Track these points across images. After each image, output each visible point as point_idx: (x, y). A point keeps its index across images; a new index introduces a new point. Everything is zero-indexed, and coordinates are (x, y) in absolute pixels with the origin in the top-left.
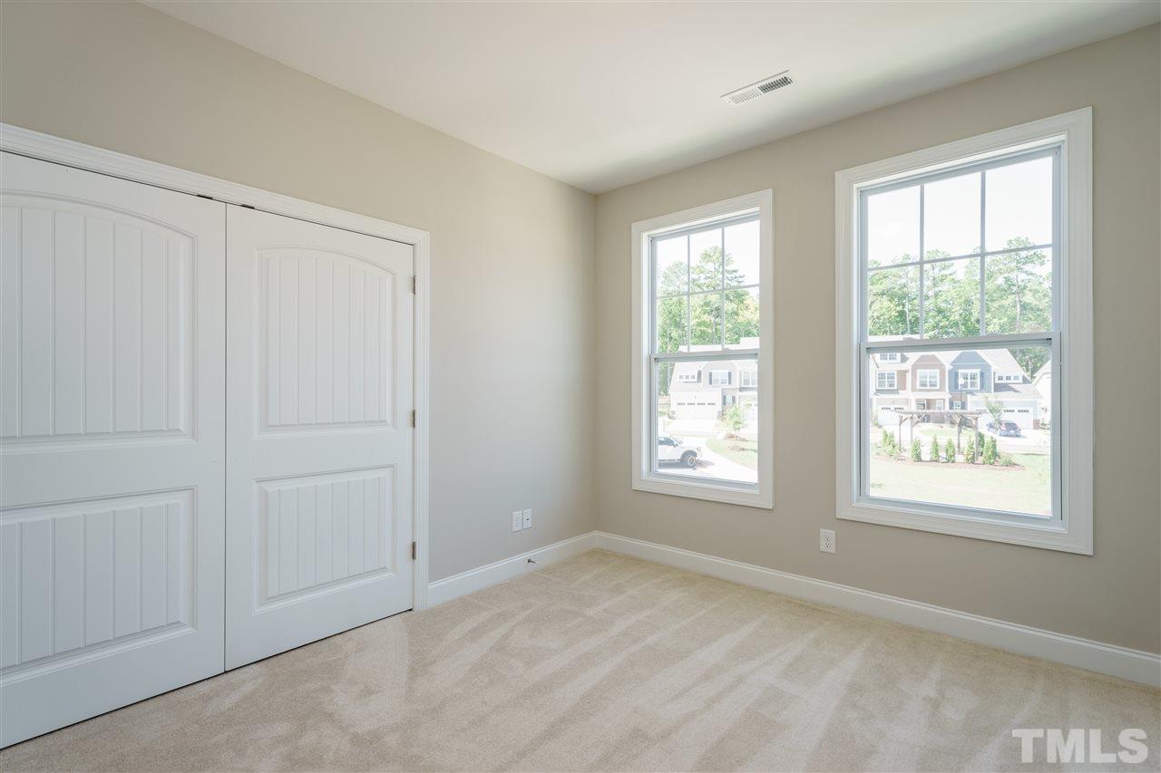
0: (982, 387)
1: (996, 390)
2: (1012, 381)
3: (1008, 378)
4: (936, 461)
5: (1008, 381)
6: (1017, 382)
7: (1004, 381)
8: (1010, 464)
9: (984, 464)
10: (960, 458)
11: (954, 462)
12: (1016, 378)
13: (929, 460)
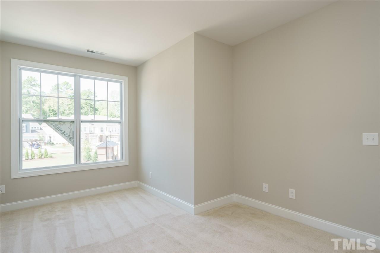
0: (26, 131)
1: (31, 132)
2: (37, 129)
3: (35, 128)
4: (28, 159)
5: (35, 129)
6: (38, 129)
7: (34, 129)
8: (52, 157)
9: (45, 158)
10: (36, 157)
11: (34, 159)
12: (38, 128)
13: (24, 159)
